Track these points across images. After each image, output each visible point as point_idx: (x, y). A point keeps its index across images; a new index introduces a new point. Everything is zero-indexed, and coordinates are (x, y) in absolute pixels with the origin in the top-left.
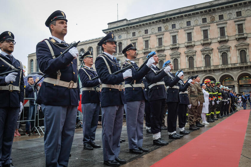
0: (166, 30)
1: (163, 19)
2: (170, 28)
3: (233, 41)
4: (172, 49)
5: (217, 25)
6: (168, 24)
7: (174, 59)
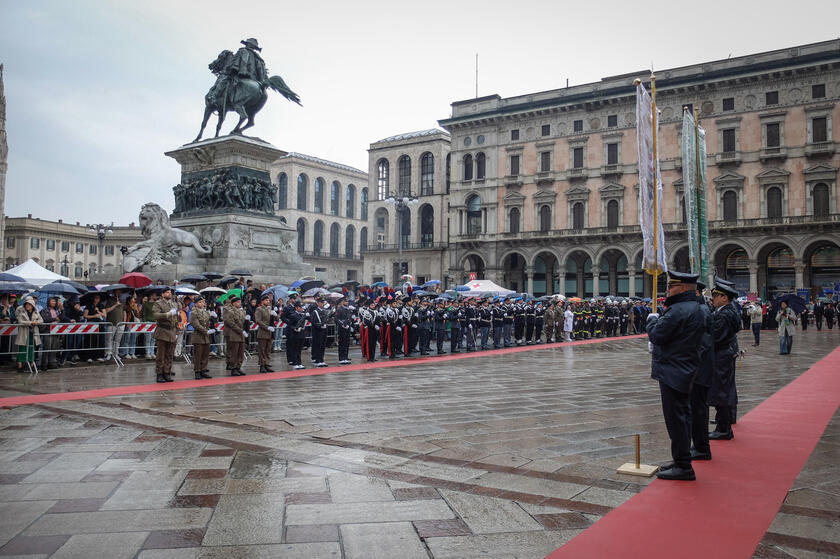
0: (595, 127)
1: (588, 101)
2: (604, 124)
3: (753, 165)
4: (605, 177)
5: (717, 123)
6: (598, 114)
7: (608, 201)
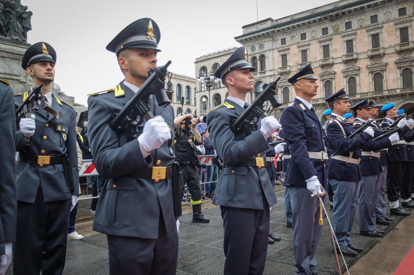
0: (336, 32)
1: (331, 14)
2: (342, 28)
4: (346, 62)
7: (348, 77)
